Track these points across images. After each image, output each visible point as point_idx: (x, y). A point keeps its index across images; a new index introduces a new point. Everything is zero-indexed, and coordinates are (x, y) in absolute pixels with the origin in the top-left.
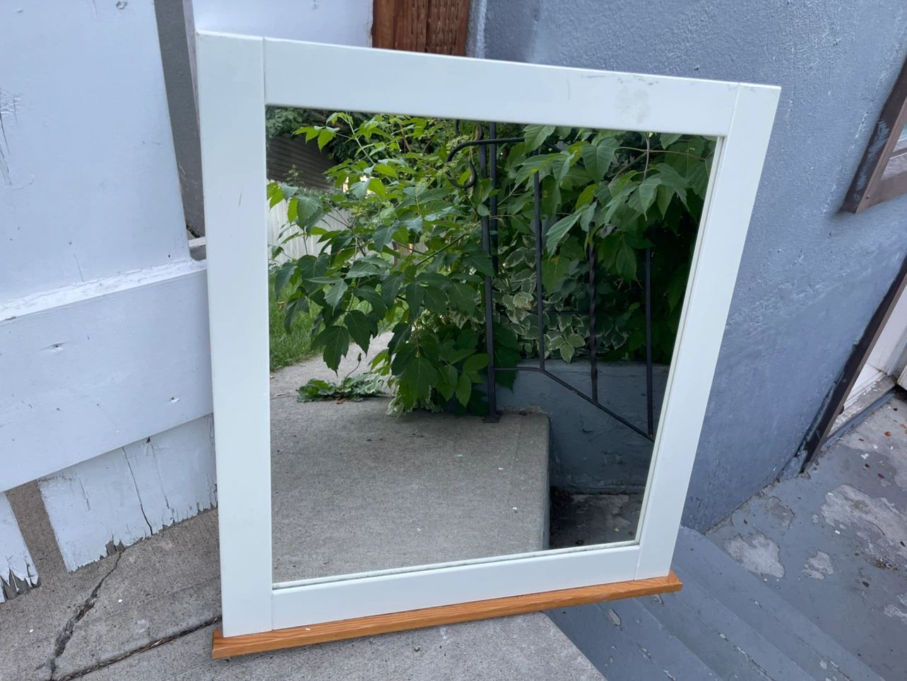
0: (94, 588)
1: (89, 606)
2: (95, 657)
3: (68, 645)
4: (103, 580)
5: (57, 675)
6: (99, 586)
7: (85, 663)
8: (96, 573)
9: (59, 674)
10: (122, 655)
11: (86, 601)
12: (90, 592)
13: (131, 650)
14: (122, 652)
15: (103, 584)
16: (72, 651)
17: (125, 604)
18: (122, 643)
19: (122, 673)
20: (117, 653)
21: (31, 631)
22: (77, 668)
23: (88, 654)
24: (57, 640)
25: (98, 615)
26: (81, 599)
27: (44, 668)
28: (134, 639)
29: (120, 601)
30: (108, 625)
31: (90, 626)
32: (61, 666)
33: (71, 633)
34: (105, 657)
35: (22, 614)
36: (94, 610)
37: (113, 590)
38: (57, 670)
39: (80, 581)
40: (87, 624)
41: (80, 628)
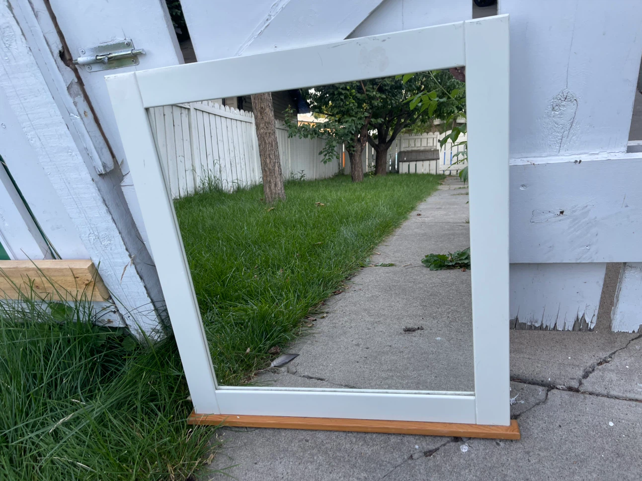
0: (611, 353)
1: (605, 361)
2: (607, 390)
3: (591, 375)
4: (617, 351)
5: (582, 388)
6: (614, 353)
7: (600, 390)
8: (613, 345)
9: (584, 388)
10: (623, 397)
11: (605, 358)
12: (609, 353)
13: (630, 398)
14: (624, 396)
15: (617, 353)
16: (593, 380)
17: (630, 370)
18: (626, 391)
19: (624, 406)
20: (620, 394)
21: (570, 358)
22: (594, 390)
23: (603, 386)
24: (584, 370)
25: (612, 368)
26: (603, 355)
27: (575, 381)
28: (634, 392)
29: (627, 367)
30: (618, 377)
31: (606, 372)
32: (585, 384)
33: (593, 370)
34: (613, 393)
35: (564, 347)
36: (610, 365)
37: (623, 359)
38: (583, 385)
39: (602, 345)
40: (604, 370)
41: (600, 370)
